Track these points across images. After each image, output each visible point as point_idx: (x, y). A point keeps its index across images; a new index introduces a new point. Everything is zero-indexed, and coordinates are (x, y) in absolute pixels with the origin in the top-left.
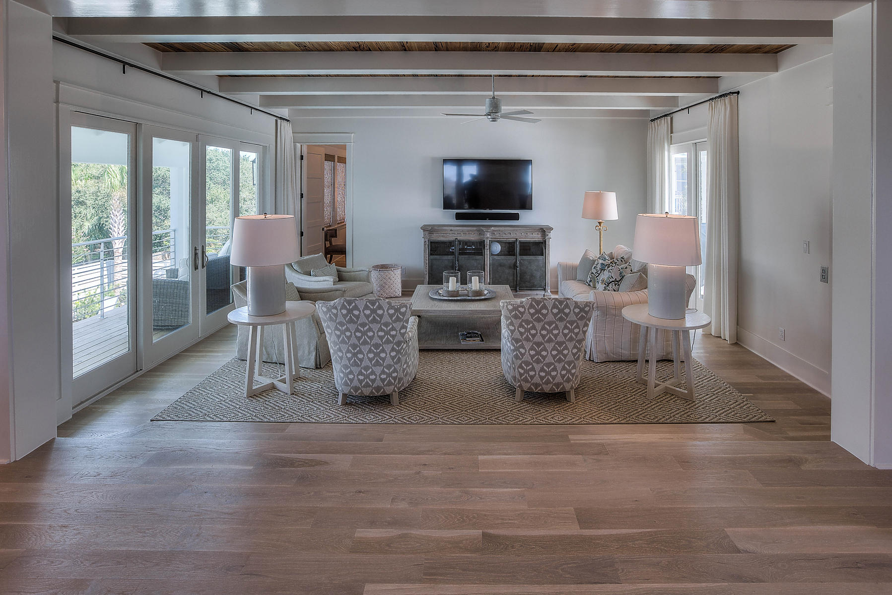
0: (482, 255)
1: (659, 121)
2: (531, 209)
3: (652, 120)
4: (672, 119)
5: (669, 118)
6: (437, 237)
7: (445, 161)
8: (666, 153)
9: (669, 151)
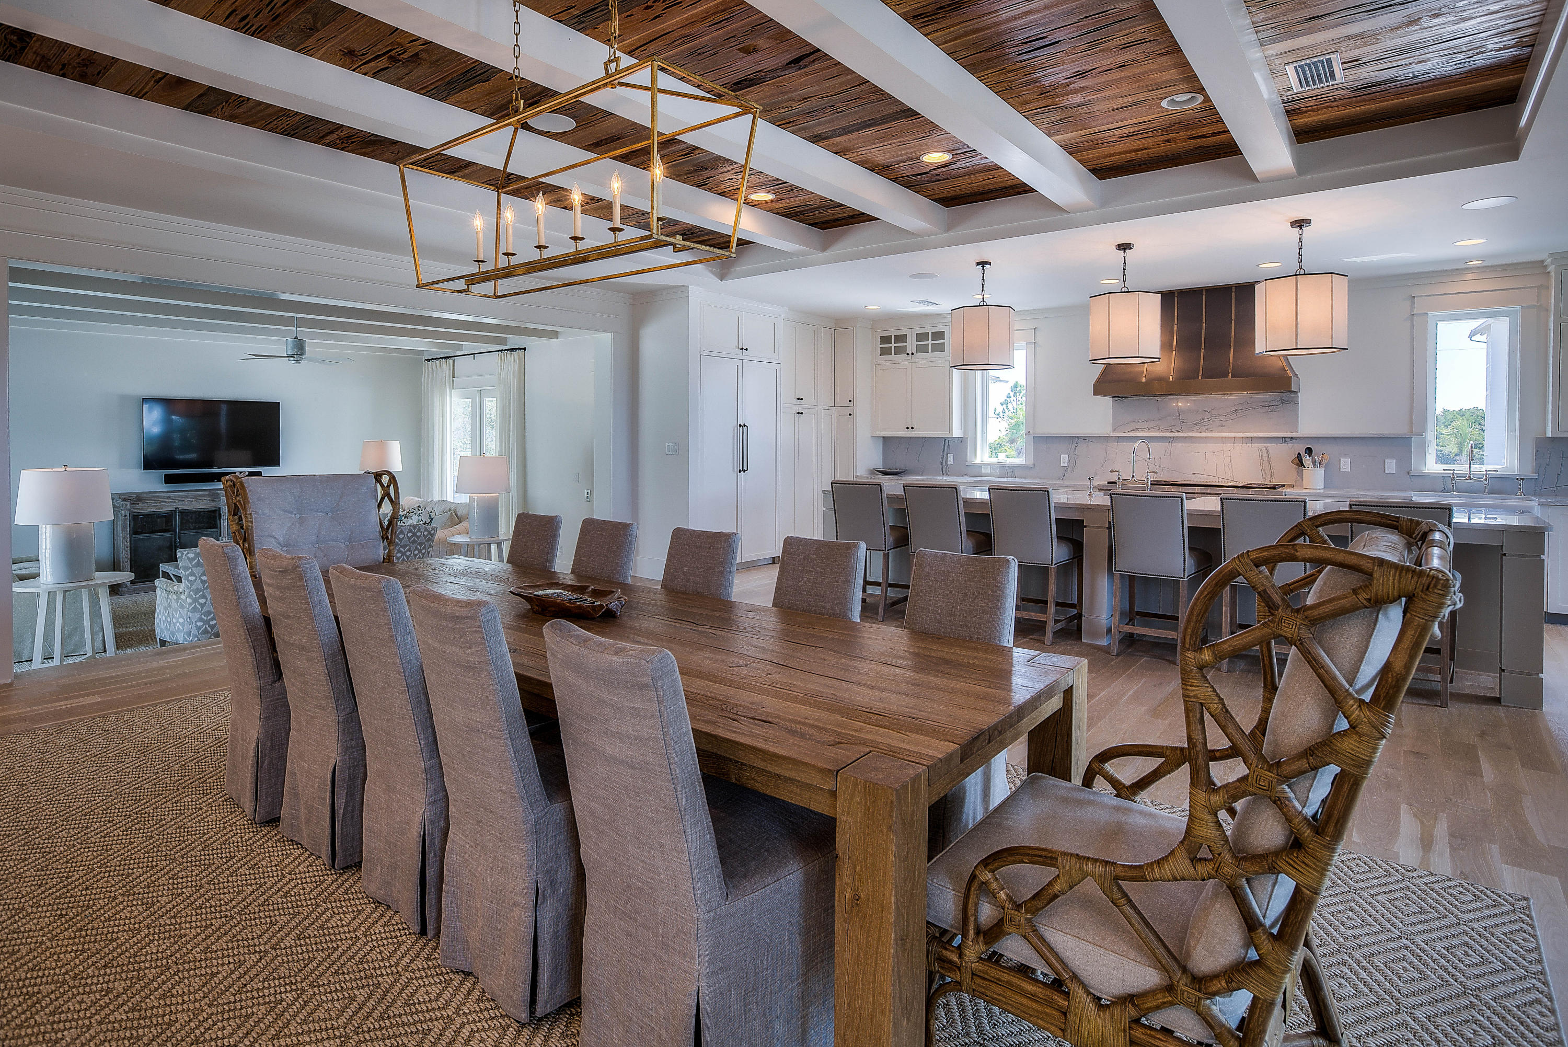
0: (217, 528)
1: (438, 362)
2: (279, 465)
3: (428, 360)
4: (454, 361)
5: (451, 361)
6: (142, 508)
7: (145, 400)
8: (448, 398)
9: (451, 397)
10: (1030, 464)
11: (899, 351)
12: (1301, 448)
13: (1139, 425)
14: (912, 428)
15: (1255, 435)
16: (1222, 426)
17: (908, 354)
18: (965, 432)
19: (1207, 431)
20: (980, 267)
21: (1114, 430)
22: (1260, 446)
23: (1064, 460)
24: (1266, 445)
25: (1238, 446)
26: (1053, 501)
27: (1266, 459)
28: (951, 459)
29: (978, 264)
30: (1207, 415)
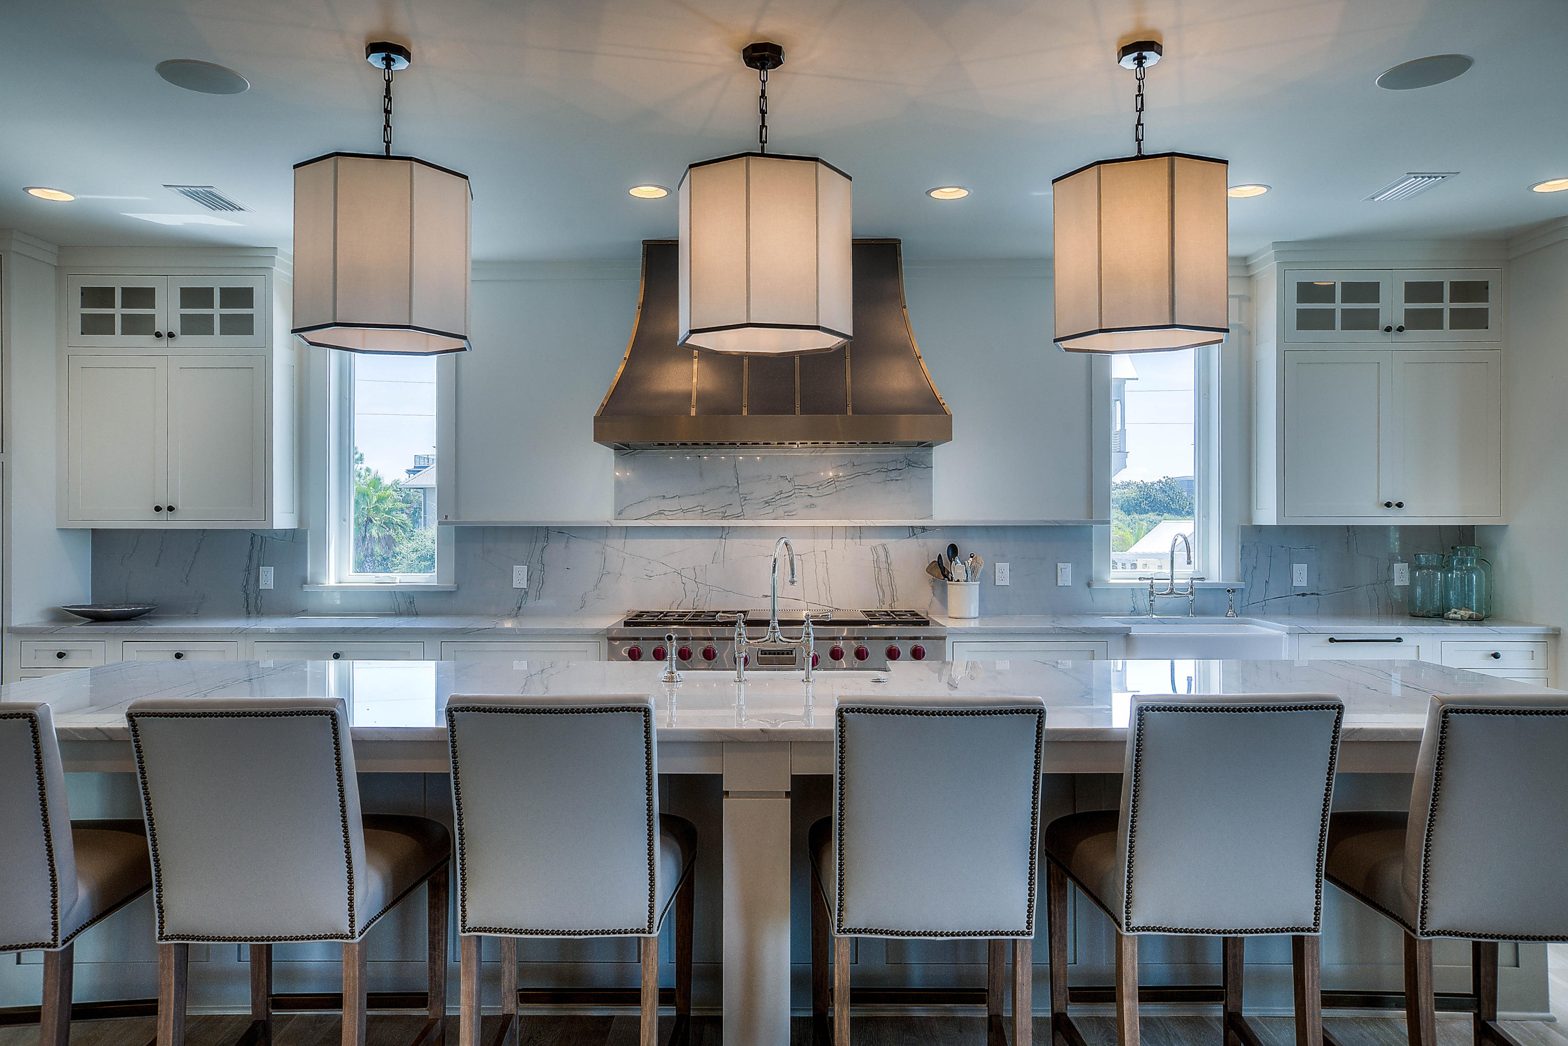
10: (450, 584)
11: (134, 326)
12: (939, 546)
13: (665, 505)
14: (171, 509)
15: (870, 523)
16: (812, 506)
17: (158, 335)
18: (301, 519)
19: (789, 515)
20: (376, 60)
21: (619, 514)
22: (876, 542)
23: (520, 577)
24: (884, 541)
25: (839, 543)
26: (657, 725)
27: (883, 565)
28: (267, 578)
29: (373, 48)
30: (787, 487)
